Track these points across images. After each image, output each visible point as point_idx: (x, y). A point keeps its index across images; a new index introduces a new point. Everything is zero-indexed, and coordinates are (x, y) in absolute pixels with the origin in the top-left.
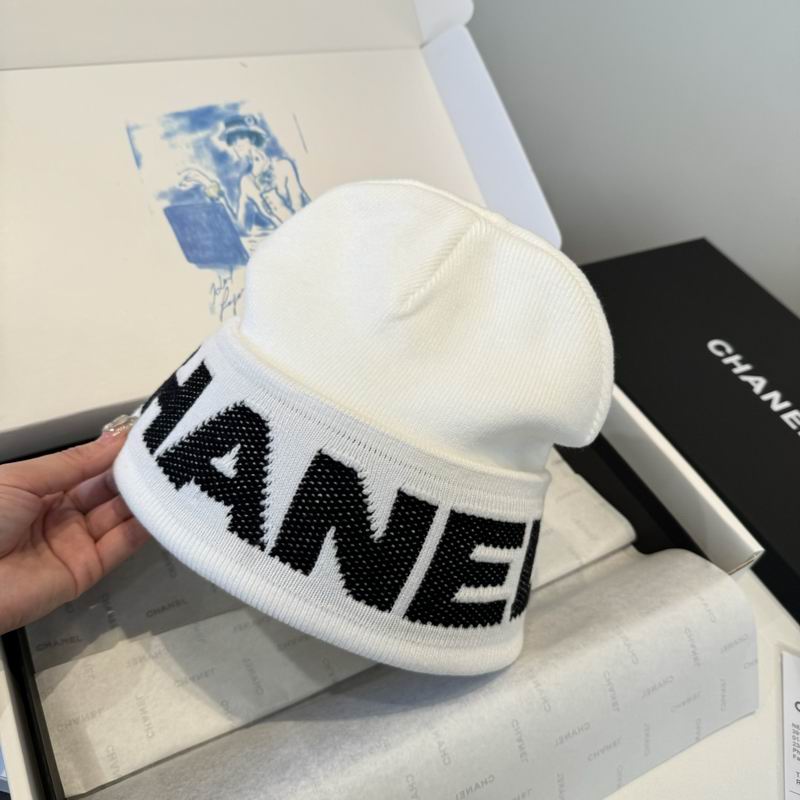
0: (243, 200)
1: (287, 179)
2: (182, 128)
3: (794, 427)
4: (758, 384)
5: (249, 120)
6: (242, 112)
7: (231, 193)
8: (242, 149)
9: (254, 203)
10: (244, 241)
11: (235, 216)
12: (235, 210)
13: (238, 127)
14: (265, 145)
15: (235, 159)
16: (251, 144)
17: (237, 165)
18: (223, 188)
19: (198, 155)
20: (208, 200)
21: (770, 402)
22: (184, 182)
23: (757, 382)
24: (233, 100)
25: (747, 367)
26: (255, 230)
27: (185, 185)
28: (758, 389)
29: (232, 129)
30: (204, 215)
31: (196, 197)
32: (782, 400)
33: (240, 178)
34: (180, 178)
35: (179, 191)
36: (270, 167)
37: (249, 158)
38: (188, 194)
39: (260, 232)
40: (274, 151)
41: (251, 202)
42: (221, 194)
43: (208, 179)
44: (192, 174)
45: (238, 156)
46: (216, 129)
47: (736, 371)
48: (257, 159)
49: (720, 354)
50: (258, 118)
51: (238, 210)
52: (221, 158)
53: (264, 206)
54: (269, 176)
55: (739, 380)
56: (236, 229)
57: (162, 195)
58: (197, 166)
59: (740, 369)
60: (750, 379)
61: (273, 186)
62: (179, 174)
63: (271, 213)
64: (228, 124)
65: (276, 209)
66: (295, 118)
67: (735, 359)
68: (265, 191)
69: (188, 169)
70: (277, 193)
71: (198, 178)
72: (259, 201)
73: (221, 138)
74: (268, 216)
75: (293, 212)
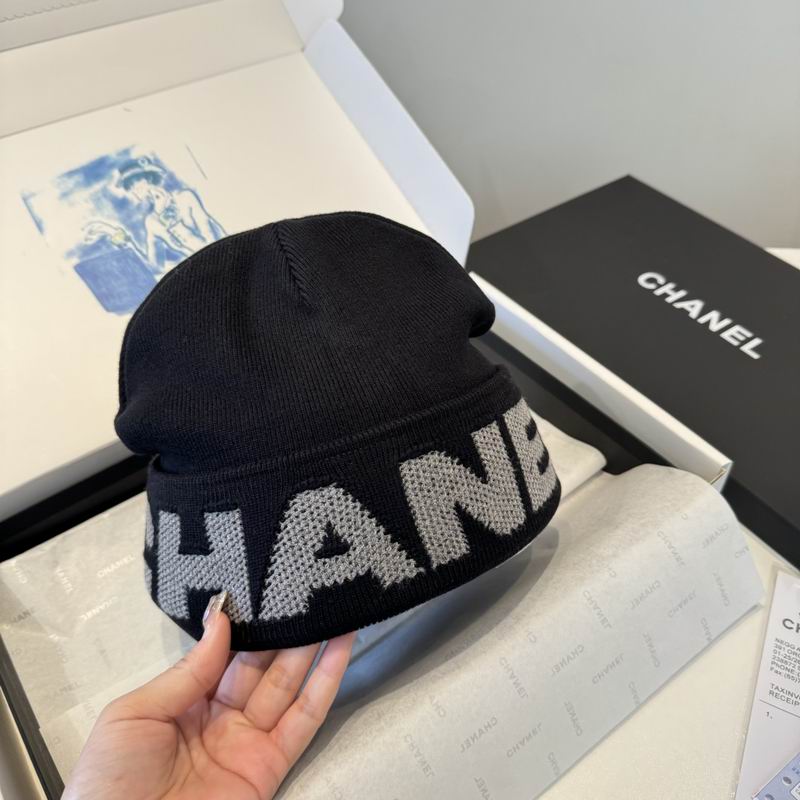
0: (151, 240)
1: (191, 209)
2: (78, 185)
3: (736, 343)
4: (694, 308)
5: (143, 162)
6: (134, 155)
7: (138, 236)
8: (141, 190)
9: (163, 240)
11: (146, 257)
12: (144, 251)
13: (132, 170)
14: (163, 182)
15: (136, 202)
16: (148, 183)
17: (139, 207)
18: (129, 233)
19: (98, 207)
20: (116, 248)
21: (708, 323)
22: (90, 237)
23: (693, 306)
24: (122, 146)
25: (682, 293)
27: (91, 239)
28: (694, 314)
29: (127, 174)
30: (115, 263)
31: (104, 248)
32: (721, 319)
33: (144, 220)
34: (84, 234)
35: (86, 246)
36: (172, 202)
37: (148, 198)
38: (95, 247)
40: (173, 185)
41: (160, 239)
42: (128, 239)
43: (112, 227)
44: (96, 227)
45: (138, 198)
46: (112, 177)
47: (669, 300)
48: (157, 197)
49: (651, 286)
50: (151, 158)
51: (147, 251)
52: (121, 205)
53: (173, 241)
54: (172, 211)
55: (674, 308)
56: (149, 269)
57: (70, 254)
58: (98, 217)
59: (673, 297)
60: (685, 305)
61: (178, 219)
62: (83, 229)
63: (182, 246)
64: (122, 171)
65: (185, 241)
66: (188, 149)
67: (668, 288)
68: (172, 226)
69: (90, 223)
70: (184, 225)
71: (101, 230)
72: (167, 237)
73: (117, 186)
74: (180, 249)
75: (204, 239)
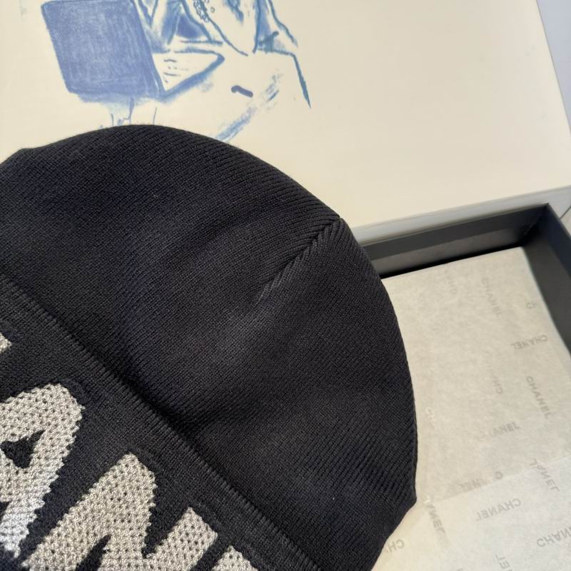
10: (158, 59)
11: (150, 20)
12: (150, 12)
26: (178, 42)
30: (102, 17)
39: (184, 46)
51: (155, 10)
53: (195, 6)
56: (148, 38)
63: (206, 17)
65: (213, 10)
74: (201, 21)
75: (240, 16)
